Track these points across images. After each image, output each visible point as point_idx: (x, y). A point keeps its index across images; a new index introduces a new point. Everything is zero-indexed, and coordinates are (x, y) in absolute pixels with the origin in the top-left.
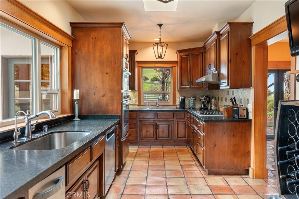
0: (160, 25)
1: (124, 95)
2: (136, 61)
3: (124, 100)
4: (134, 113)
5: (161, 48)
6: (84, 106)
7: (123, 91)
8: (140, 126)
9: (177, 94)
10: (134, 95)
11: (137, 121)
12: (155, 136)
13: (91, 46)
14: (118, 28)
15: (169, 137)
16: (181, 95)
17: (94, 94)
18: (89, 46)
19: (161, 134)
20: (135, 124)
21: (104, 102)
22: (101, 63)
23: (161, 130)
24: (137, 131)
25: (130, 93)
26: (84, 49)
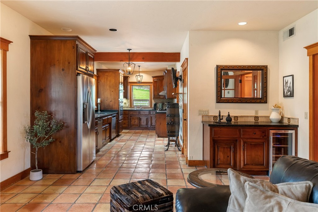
0: (139, 66)
1: (120, 101)
2: (129, 82)
3: (120, 103)
4: (127, 111)
5: (140, 77)
6: (102, 106)
7: (119, 99)
8: (130, 119)
9: (153, 101)
10: (128, 102)
11: (129, 116)
12: (139, 125)
13: (105, 79)
14: (117, 72)
15: (147, 125)
16: (155, 102)
17: (107, 100)
18: (104, 79)
19: (142, 124)
20: (128, 117)
21: (111, 104)
22: (110, 87)
23: (142, 121)
24: (129, 121)
25: (125, 101)
26: (102, 81)
